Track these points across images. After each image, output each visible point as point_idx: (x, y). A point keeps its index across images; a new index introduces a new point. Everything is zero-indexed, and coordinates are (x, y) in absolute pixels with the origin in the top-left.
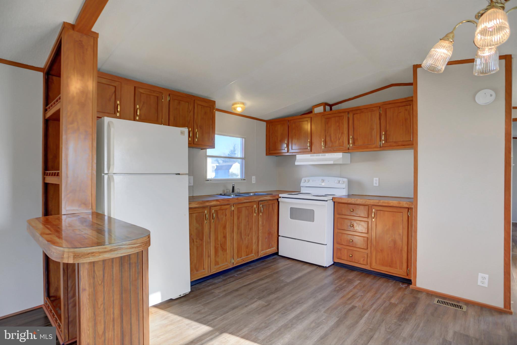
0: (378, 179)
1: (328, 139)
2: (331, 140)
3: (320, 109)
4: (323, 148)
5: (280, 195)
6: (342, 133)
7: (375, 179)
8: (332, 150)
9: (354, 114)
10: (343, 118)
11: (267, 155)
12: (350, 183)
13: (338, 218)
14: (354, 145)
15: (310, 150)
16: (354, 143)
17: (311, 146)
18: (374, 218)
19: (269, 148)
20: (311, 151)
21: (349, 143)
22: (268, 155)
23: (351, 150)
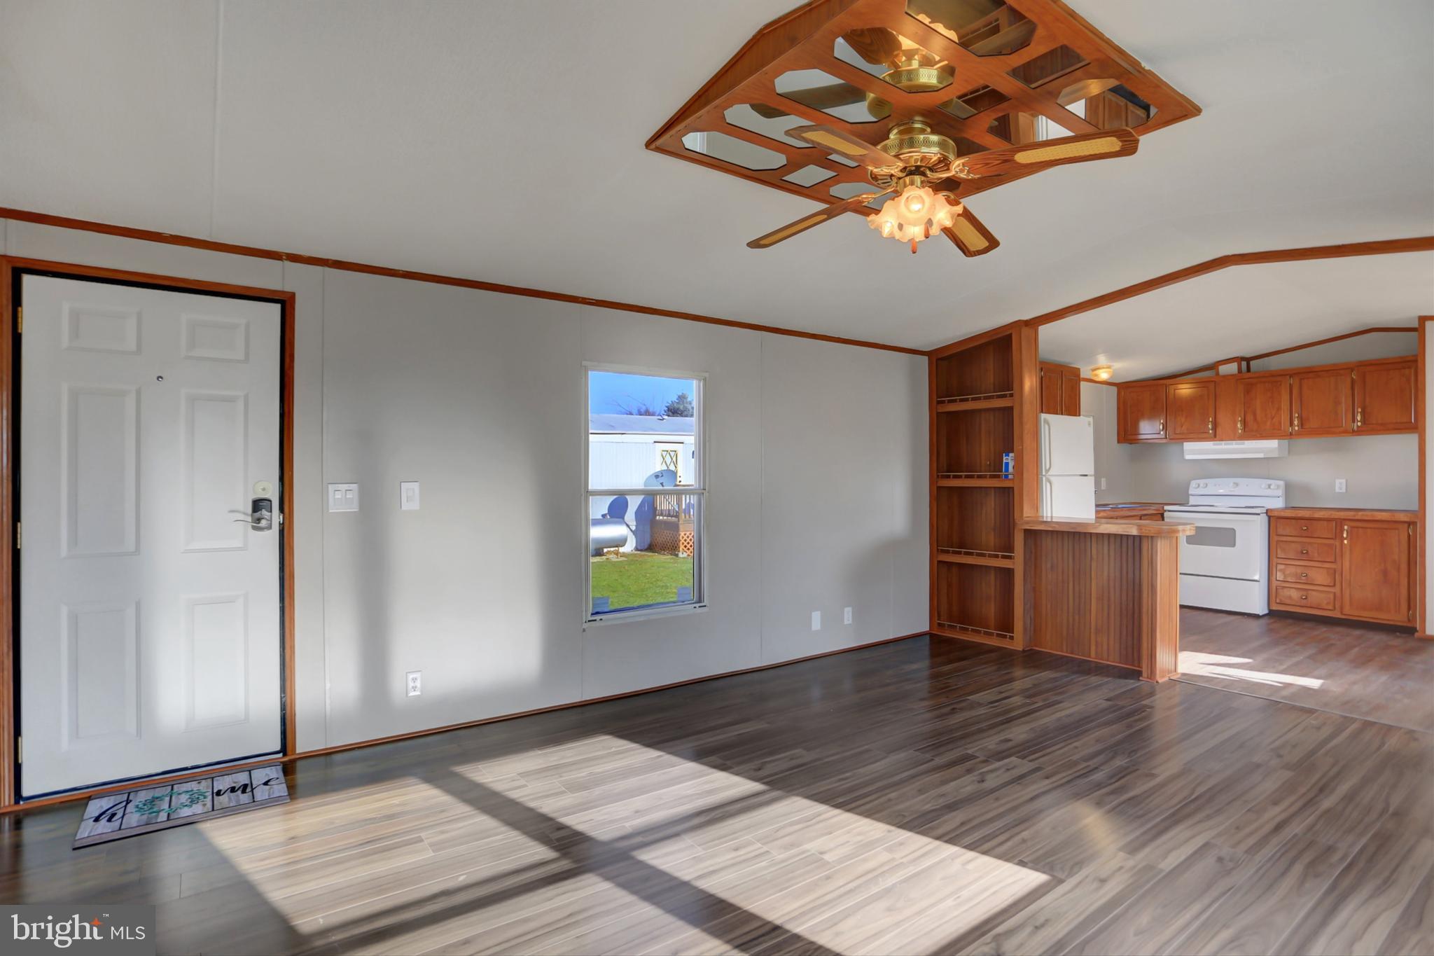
0: (1344, 481)
1: (1250, 418)
2: (1255, 419)
3: (1232, 368)
4: (1240, 431)
5: (1166, 508)
6: (1279, 409)
7: (1338, 482)
8: (1258, 435)
9: (1301, 379)
10: (1281, 385)
11: (1119, 442)
12: (1289, 489)
13: (1278, 542)
14: (1302, 428)
15: (1212, 435)
16: (1302, 425)
17: (1215, 428)
18: (1345, 539)
19: (1125, 431)
20: (1215, 436)
21: (1291, 424)
22: (1122, 443)
23: (1295, 435)
